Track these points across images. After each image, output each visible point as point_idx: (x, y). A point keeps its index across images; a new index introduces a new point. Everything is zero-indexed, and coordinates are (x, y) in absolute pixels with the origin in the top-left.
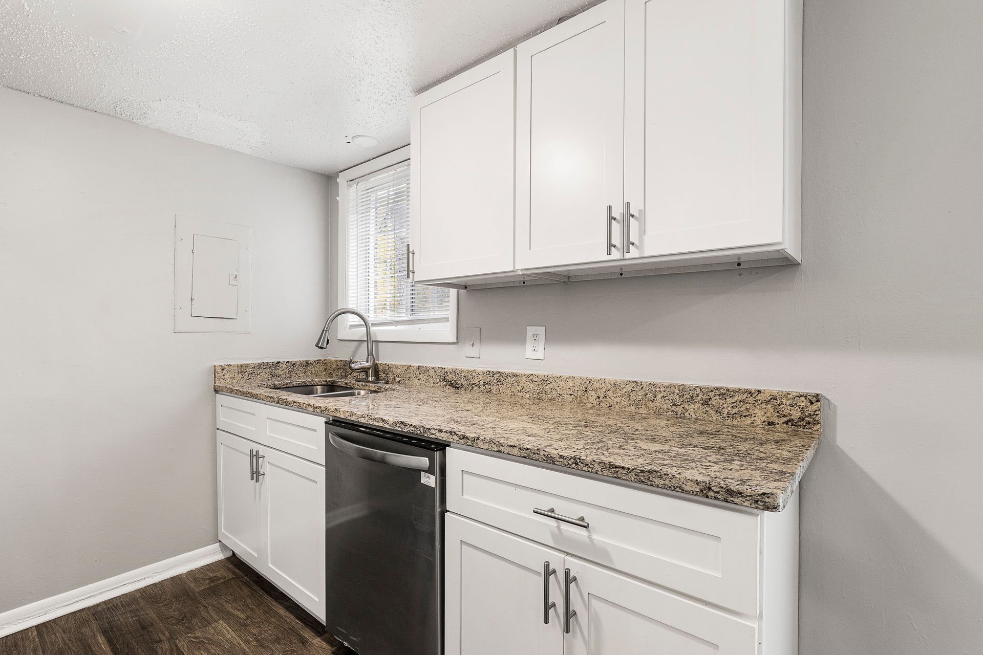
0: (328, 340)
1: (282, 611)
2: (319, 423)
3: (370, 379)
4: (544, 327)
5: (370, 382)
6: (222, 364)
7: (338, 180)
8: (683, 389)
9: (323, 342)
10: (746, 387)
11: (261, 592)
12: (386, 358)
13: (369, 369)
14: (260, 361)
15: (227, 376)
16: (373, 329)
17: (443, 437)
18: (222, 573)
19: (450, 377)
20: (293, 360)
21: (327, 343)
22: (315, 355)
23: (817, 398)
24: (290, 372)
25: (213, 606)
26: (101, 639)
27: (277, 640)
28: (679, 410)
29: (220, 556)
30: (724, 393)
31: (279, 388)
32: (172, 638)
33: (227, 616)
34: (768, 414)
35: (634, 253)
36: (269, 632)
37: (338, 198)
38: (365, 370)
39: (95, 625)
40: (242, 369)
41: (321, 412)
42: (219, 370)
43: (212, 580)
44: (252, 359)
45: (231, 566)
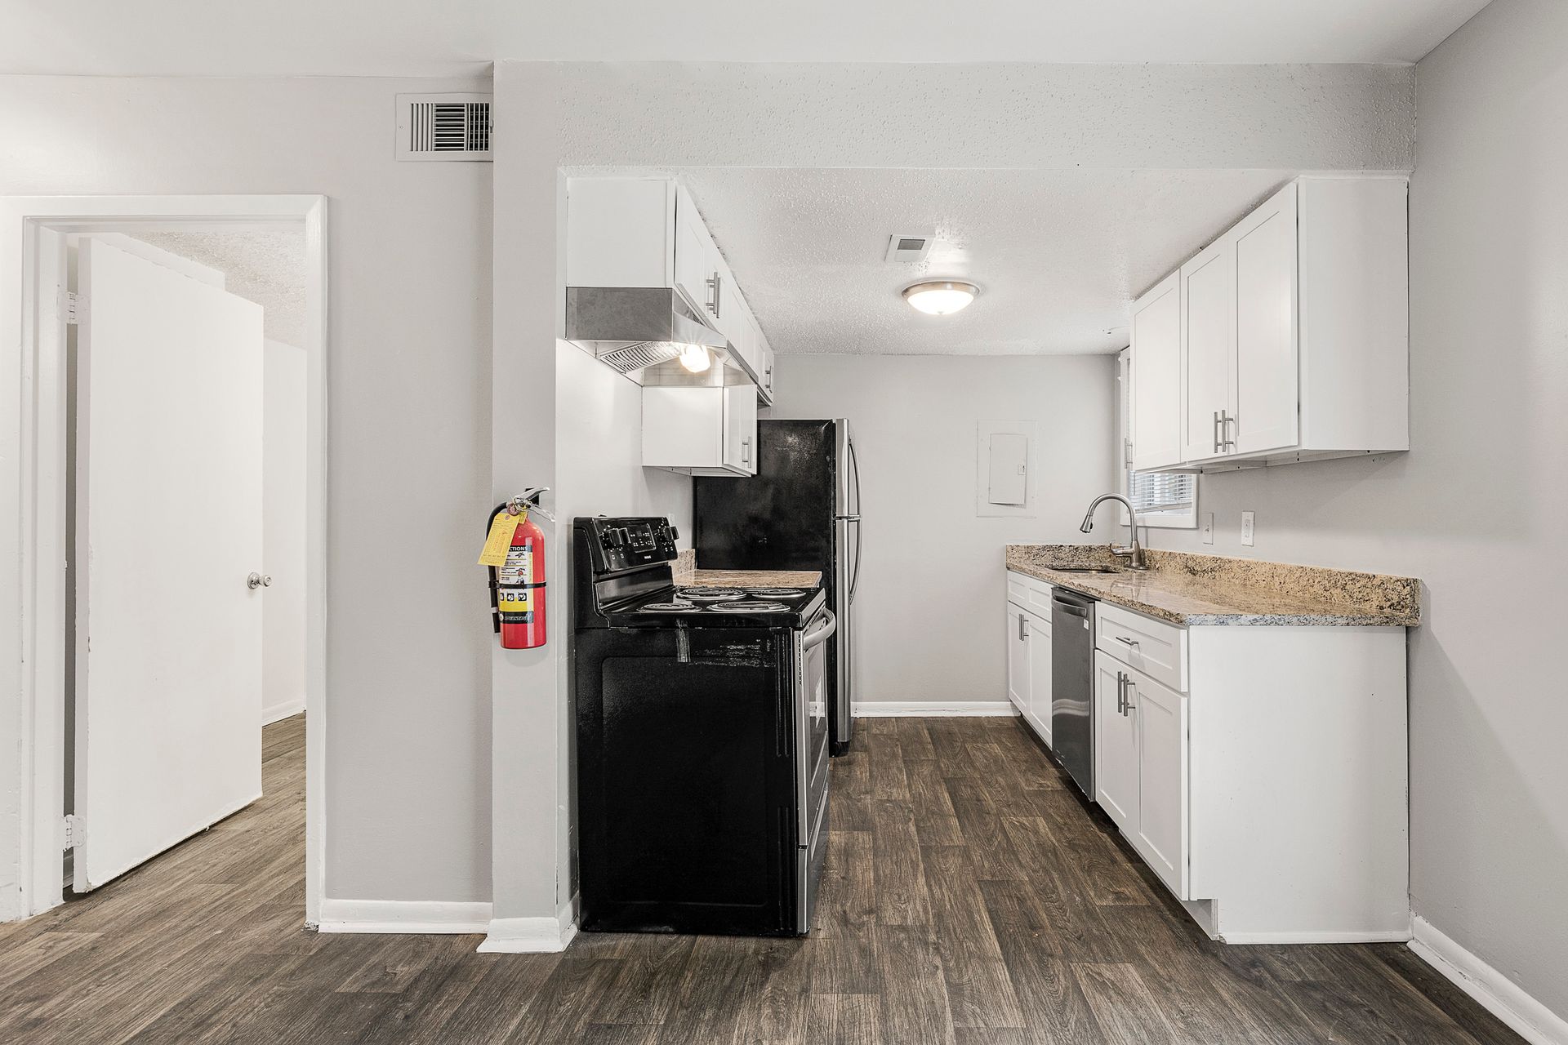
0: (1092, 525)
1: (1038, 751)
2: (1047, 588)
3: (1134, 564)
4: (1253, 513)
5: (1133, 567)
6: (1012, 544)
7: (1119, 359)
8: (1330, 573)
9: (1087, 526)
10: (1365, 572)
11: (1029, 738)
12: (1156, 545)
13: (1132, 554)
14: (1045, 544)
15: (1015, 556)
16: (1137, 516)
17: (1093, 593)
18: (1009, 723)
19: (1190, 564)
20: (1076, 545)
21: (1091, 528)
22: (1083, 541)
23: (1409, 583)
24: (1073, 556)
25: (994, 736)
26: (926, 732)
27: (1026, 762)
28: (1327, 594)
29: (1011, 714)
30: (1354, 578)
31: (1057, 569)
32: (964, 742)
33: (1000, 743)
34: (1380, 599)
35: (1232, 450)
36: (1023, 756)
37: (1119, 378)
38: (1128, 556)
39: (924, 726)
40: (1029, 549)
41: (1050, 580)
42: (1010, 549)
43: (999, 724)
44: (1038, 542)
45: (1017, 723)
